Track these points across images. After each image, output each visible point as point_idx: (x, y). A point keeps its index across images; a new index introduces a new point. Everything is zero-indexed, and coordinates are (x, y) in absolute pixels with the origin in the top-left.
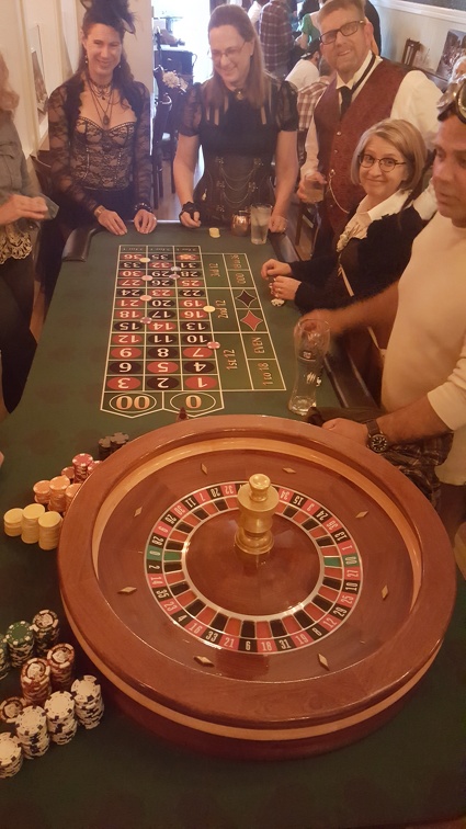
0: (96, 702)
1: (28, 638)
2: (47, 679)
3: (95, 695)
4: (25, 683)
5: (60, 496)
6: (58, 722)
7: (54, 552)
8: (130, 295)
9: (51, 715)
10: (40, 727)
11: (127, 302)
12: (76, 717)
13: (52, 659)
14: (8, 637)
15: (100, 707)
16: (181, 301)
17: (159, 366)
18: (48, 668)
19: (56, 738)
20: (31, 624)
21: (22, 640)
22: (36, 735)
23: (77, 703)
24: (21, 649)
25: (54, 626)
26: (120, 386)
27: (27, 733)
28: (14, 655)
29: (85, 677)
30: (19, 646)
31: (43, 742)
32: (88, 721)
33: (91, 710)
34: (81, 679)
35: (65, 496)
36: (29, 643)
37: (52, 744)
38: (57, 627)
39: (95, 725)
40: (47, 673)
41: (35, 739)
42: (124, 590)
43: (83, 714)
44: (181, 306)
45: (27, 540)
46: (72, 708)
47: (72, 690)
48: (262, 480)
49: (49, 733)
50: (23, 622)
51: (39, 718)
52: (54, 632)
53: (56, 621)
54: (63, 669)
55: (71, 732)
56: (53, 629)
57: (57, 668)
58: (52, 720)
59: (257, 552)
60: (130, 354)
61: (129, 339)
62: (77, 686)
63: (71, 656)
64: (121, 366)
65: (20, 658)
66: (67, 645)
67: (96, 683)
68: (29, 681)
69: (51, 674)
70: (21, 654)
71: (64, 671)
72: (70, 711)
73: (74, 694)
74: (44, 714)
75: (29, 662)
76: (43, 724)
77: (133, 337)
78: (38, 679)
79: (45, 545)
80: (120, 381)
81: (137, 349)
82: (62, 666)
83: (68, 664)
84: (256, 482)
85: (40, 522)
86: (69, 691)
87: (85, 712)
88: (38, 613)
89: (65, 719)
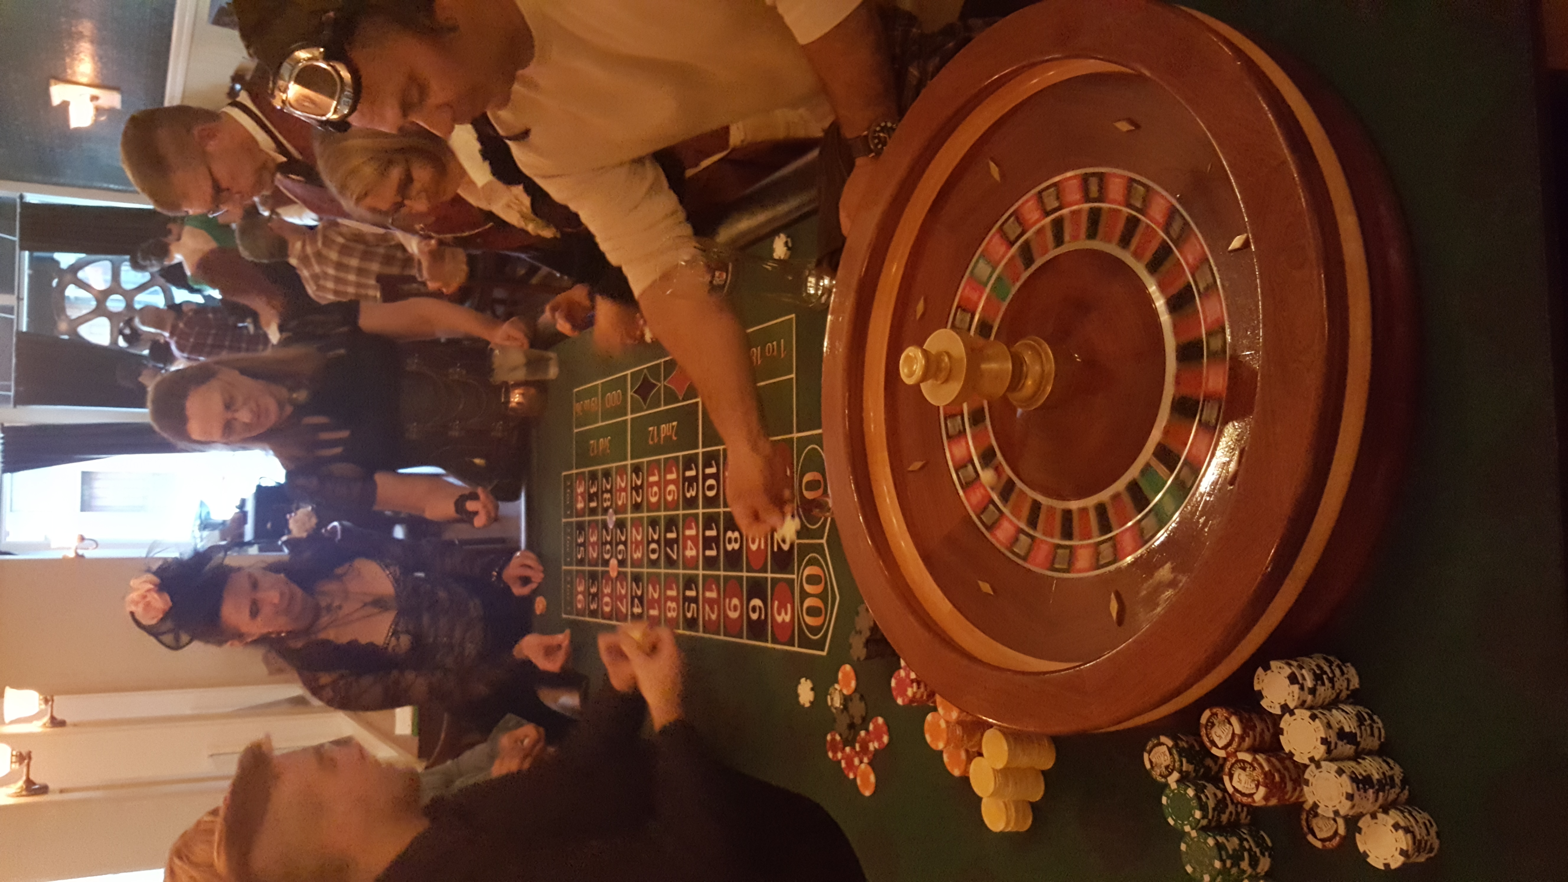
0: (1301, 667)
1: (1191, 792)
2: (1260, 758)
3: (1287, 671)
4: (1266, 798)
5: (959, 731)
6: (1333, 739)
7: (1058, 741)
8: (641, 599)
9: (1320, 751)
10: (1340, 772)
11: (652, 604)
12: (1333, 704)
13: (1225, 748)
14: (1187, 828)
15: (1312, 662)
16: (652, 507)
17: (754, 547)
18: (1241, 756)
19: (1373, 743)
20: (1167, 785)
21: (1194, 803)
22: (1354, 779)
23: (1302, 705)
24: (1211, 804)
25: (1170, 743)
26: (788, 619)
27: (1350, 797)
28: (1224, 818)
29: (1257, 687)
30: (1203, 807)
31: (1372, 767)
32: (1340, 684)
33: (1318, 678)
34: (1260, 695)
35: (960, 722)
36: (1200, 790)
37: (1382, 752)
38: (1175, 738)
39: (1351, 671)
40: (1248, 757)
41: (1362, 782)
42: (1114, 615)
43: (1325, 692)
44: (656, 507)
45: (1037, 793)
46: (1308, 713)
47: (1278, 711)
48: (910, 360)
49: (1357, 757)
50: (1164, 800)
51: (1324, 774)
52: (1183, 744)
53: (1163, 739)
54: (1244, 729)
55: (1359, 716)
56: (1176, 745)
57: (1242, 738)
58: (1329, 751)
59: (1051, 366)
60: (735, 601)
61: (711, 602)
62: (1271, 702)
63: (1222, 713)
64: (754, 616)
65: (1231, 808)
66: (1203, 720)
67: (1267, 668)
68: (1262, 791)
69: (1253, 750)
70: (1221, 805)
71: (1247, 726)
72: (1313, 717)
73: (1285, 708)
74: (1318, 766)
75: (1230, 790)
76: (1334, 767)
77: (708, 594)
78: (1258, 774)
79: (1046, 760)
80: (779, 619)
81: (731, 588)
82: (1238, 730)
83: (1234, 720)
84: (911, 374)
85: (1000, 765)
86: (1281, 717)
87: (1321, 689)
88: (1148, 773)
89: (1329, 726)
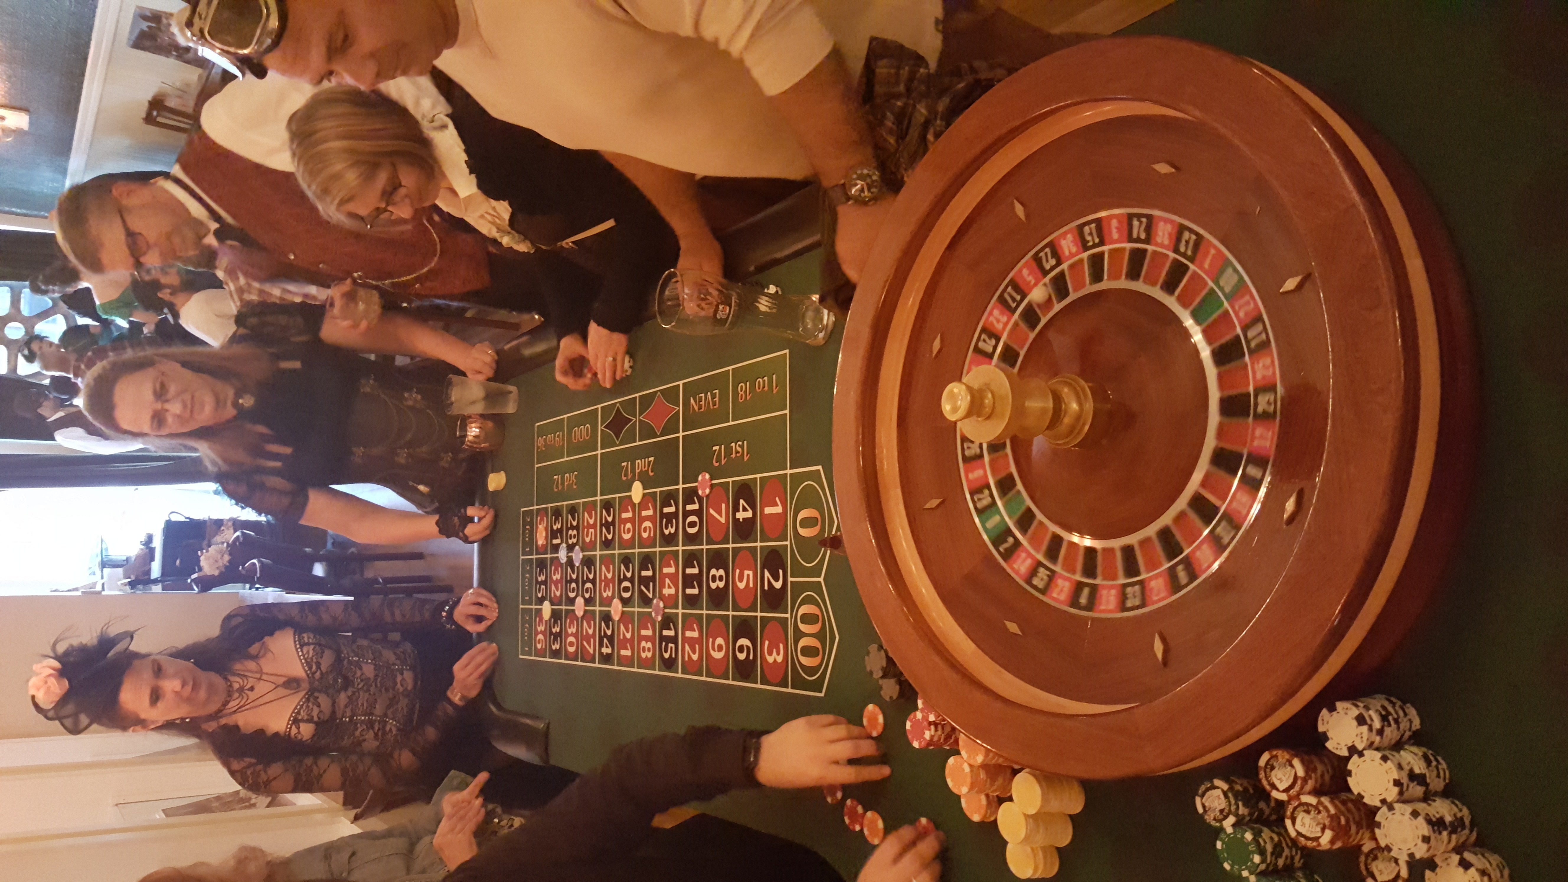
0: (1367, 708)
1: (1249, 836)
2: (1325, 800)
3: (1355, 712)
4: (1332, 842)
5: (982, 775)
6: (1405, 780)
7: (1089, 787)
8: (611, 639)
9: (1392, 793)
10: (1415, 814)
11: (623, 645)
12: (1398, 746)
13: (1286, 790)
14: (1245, 874)
15: (1378, 702)
16: (623, 544)
17: (741, 585)
18: (1305, 799)
19: (1437, 784)
20: (1222, 829)
21: (1252, 847)
22: (1429, 821)
23: (1371, 745)
24: (1269, 848)
25: (1225, 787)
26: (780, 659)
27: (1426, 839)
28: (1281, 862)
29: (1321, 728)
30: (1262, 852)
31: (1443, 809)
32: (1404, 724)
33: (1384, 718)
34: (1325, 737)
35: (984, 766)
36: (1257, 834)
37: (1447, 793)
38: (1227, 780)
39: (1412, 712)
40: (1312, 800)
41: (1437, 824)
42: (1160, 655)
43: (1391, 733)
44: (630, 544)
45: (1065, 837)
46: (1379, 755)
47: (1345, 753)
48: (953, 397)
49: (1427, 798)
50: (1219, 845)
51: (1397, 816)
52: (1238, 788)
53: (1217, 782)
54: (1307, 772)
55: (1426, 757)
56: (1231, 789)
57: (1305, 780)
58: (1401, 793)
59: (1089, 406)
60: (720, 641)
61: (692, 642)
62: (1337, 744)
63: (1282, 755)
64: (742, 656)
65: (1287, 852)
66: (1262, 762)
67: (1332, 709)
68: (1328, 835)
69: (1317, 792)
70: (1277, 850)
71: (1309, 769)
72: (1385, 759)
73: (1353, 750)
74: (1391, 808)
75: (1293, 834)
76: (1408, 809)
77: (689, 634)
78: (1323, 817)
79: (1075, 803)
80: (770, 659)
81: (712, 627)
82: (1301, 773)
83: (1296, 762)
84: (955, 410)
85: (1032, 811)
86: (1348, 759)
87: (1387, 731)
88: (1201, 817)
89: (1400, 767)
